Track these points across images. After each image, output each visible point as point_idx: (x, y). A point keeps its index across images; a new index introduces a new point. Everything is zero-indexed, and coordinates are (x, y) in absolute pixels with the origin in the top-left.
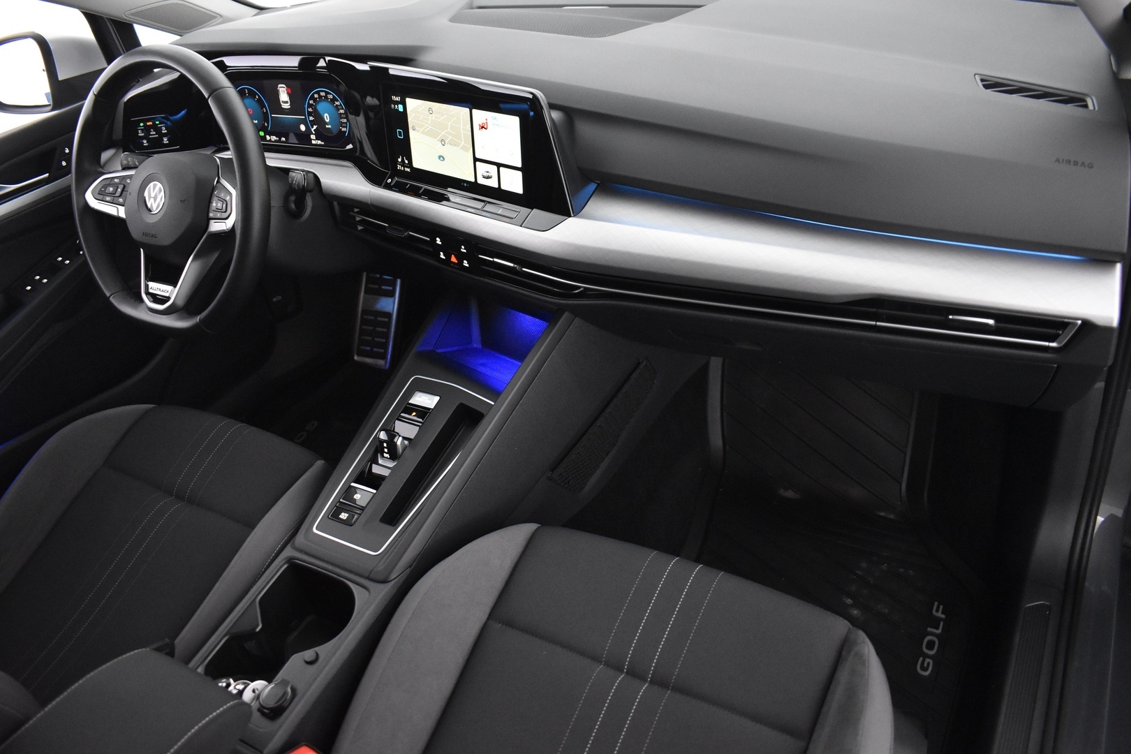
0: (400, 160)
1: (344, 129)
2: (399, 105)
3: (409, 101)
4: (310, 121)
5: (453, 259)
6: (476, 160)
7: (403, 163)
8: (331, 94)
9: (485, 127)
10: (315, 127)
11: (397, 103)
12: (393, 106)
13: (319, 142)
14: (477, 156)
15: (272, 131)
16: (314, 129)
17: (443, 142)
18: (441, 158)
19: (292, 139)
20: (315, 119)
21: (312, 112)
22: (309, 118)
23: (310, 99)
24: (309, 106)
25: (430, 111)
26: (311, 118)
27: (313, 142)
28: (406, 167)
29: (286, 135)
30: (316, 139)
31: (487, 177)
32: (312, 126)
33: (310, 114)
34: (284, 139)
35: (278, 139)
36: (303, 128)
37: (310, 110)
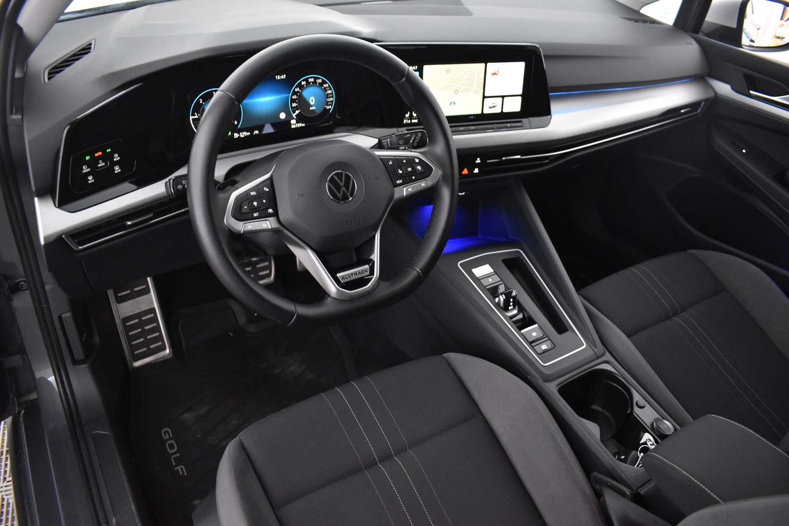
0: (407, 115)
1: (328, 107)
3: (427, 68)
4: (292, 108)
5: (465, 172)
7: (411, 117)
8: (319, 78)
9: (497, 73)
10: (297, 112)
13: (300, 125)
14: (486, 95)
15: (243, 127)
16: (295, 114)
17: (456, 92)
18: (453, 104)
19: (268, 129)
20: (299, 104)
21: (296, 99)
22: (291, 105)
23: (296, 87)
24: (294, 93)
25: (448, 71)
26: (294, 105)
27: (293, 126)
28: (414, 119)
29: (261, 128)
30: (297, 122)
31: (493, 107)
32: (294, 112)
33: (293, 101)
34: (257, 132)
35: (249, 133)
36: (283, 116)
37: (295, 97)
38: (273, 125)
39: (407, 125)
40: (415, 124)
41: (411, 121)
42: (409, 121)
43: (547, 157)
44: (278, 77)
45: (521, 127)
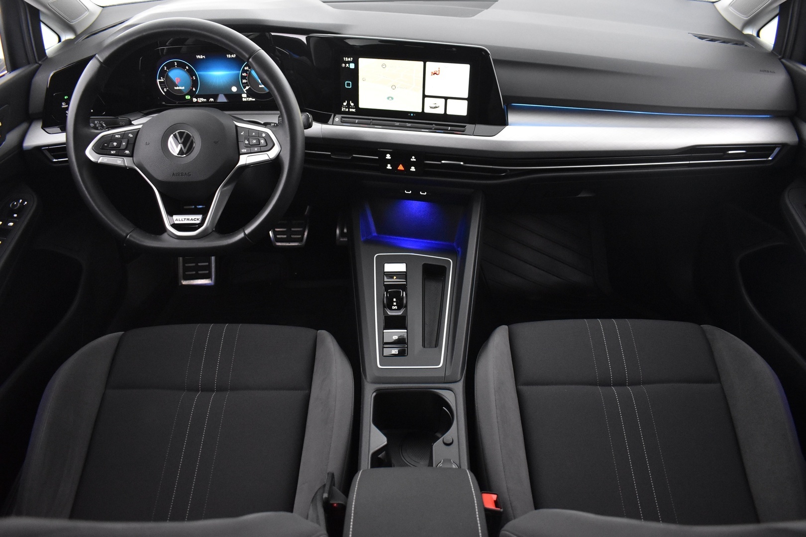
0: (345, 104)
2: (351, 64)
3: (362, 61)
4: (243, 83)
5: (401, 167)
6: (424, 96)
7: (348, 106)
9: (437, 73)
10: (247, 88)
11: (349, 62)
12: (344, 65)
13: (250, 99)
14: (426, 94)
15: (200, 94)
16: (246, 89)
17: (394, 87)
18: (390, 99)
19: (222, 99)
20: (249, 81)
21: (246, 76)
22: (242, 81)
23: (246, 66)
24: (244, 71)
25: (384, 66)
26: (244, 81)
27: (244, 100)
28: (352, 108)
29: (215, 97)
30: (248, 97)
31: (434, 107)
32: (245, 88)
33: (243, 78)
34: (212, 100)
35: (205, 100)
36: (234, 89)
37: (244, 74)
38: (226, 96)
39: (345, 113)
40: (352, 113)
41: (349, 110)
42: (347, 110)
43: (505, 171)
44: (229, 56)
45: (462, 132)
